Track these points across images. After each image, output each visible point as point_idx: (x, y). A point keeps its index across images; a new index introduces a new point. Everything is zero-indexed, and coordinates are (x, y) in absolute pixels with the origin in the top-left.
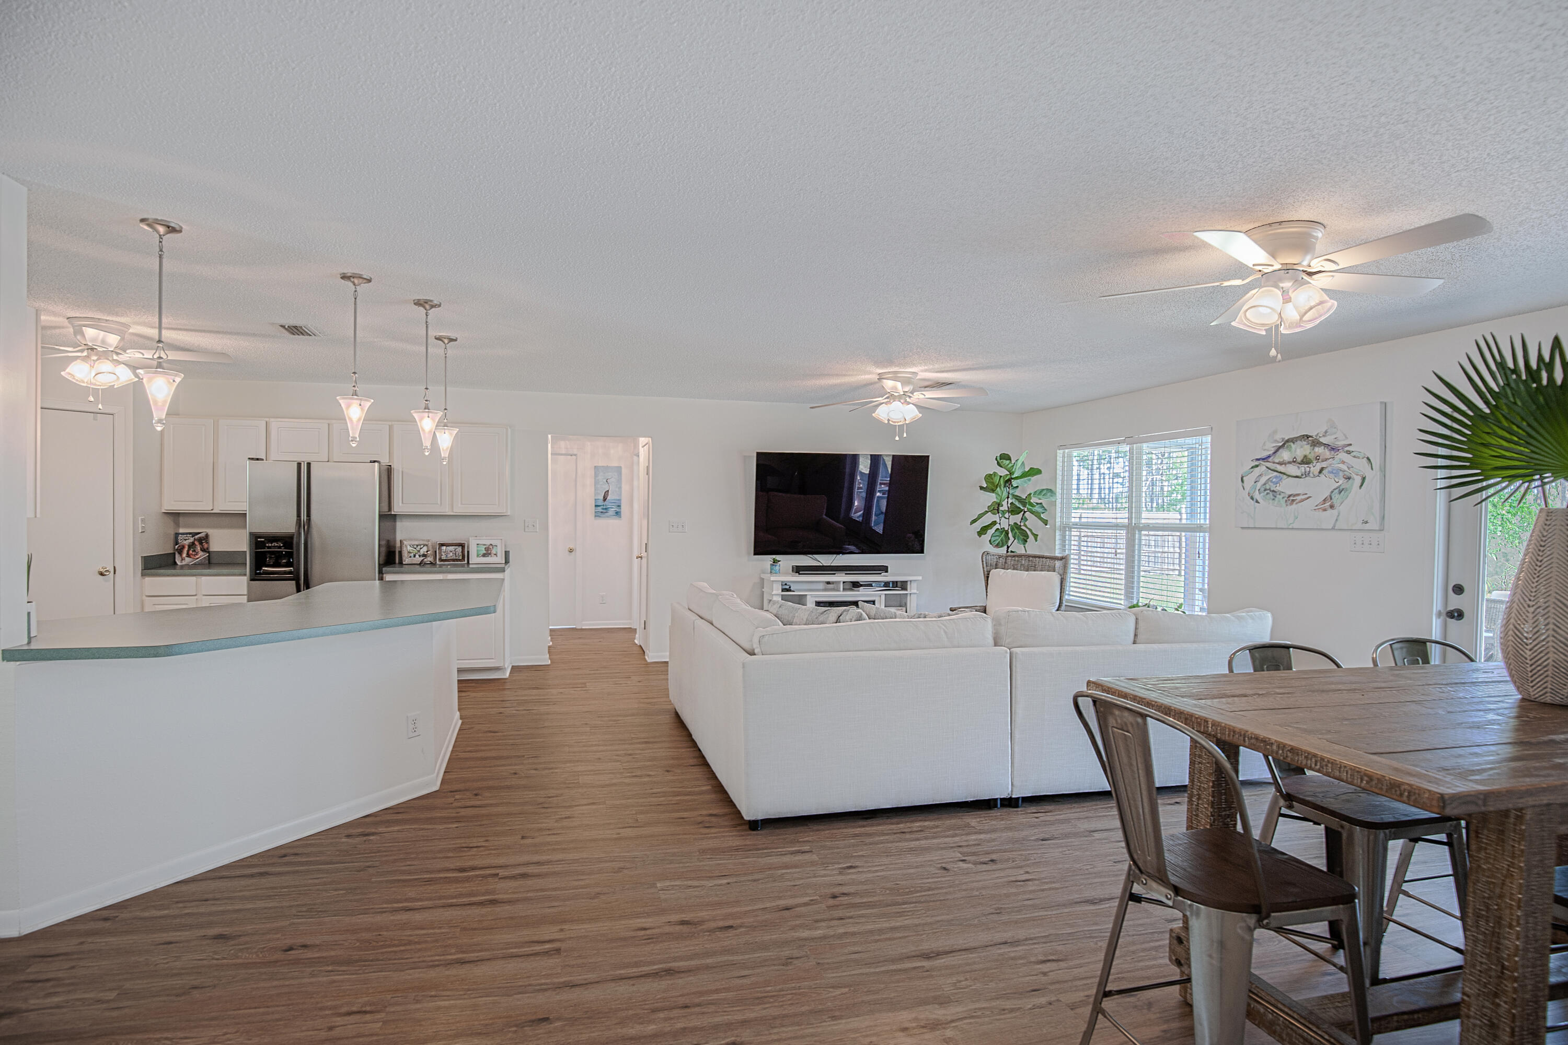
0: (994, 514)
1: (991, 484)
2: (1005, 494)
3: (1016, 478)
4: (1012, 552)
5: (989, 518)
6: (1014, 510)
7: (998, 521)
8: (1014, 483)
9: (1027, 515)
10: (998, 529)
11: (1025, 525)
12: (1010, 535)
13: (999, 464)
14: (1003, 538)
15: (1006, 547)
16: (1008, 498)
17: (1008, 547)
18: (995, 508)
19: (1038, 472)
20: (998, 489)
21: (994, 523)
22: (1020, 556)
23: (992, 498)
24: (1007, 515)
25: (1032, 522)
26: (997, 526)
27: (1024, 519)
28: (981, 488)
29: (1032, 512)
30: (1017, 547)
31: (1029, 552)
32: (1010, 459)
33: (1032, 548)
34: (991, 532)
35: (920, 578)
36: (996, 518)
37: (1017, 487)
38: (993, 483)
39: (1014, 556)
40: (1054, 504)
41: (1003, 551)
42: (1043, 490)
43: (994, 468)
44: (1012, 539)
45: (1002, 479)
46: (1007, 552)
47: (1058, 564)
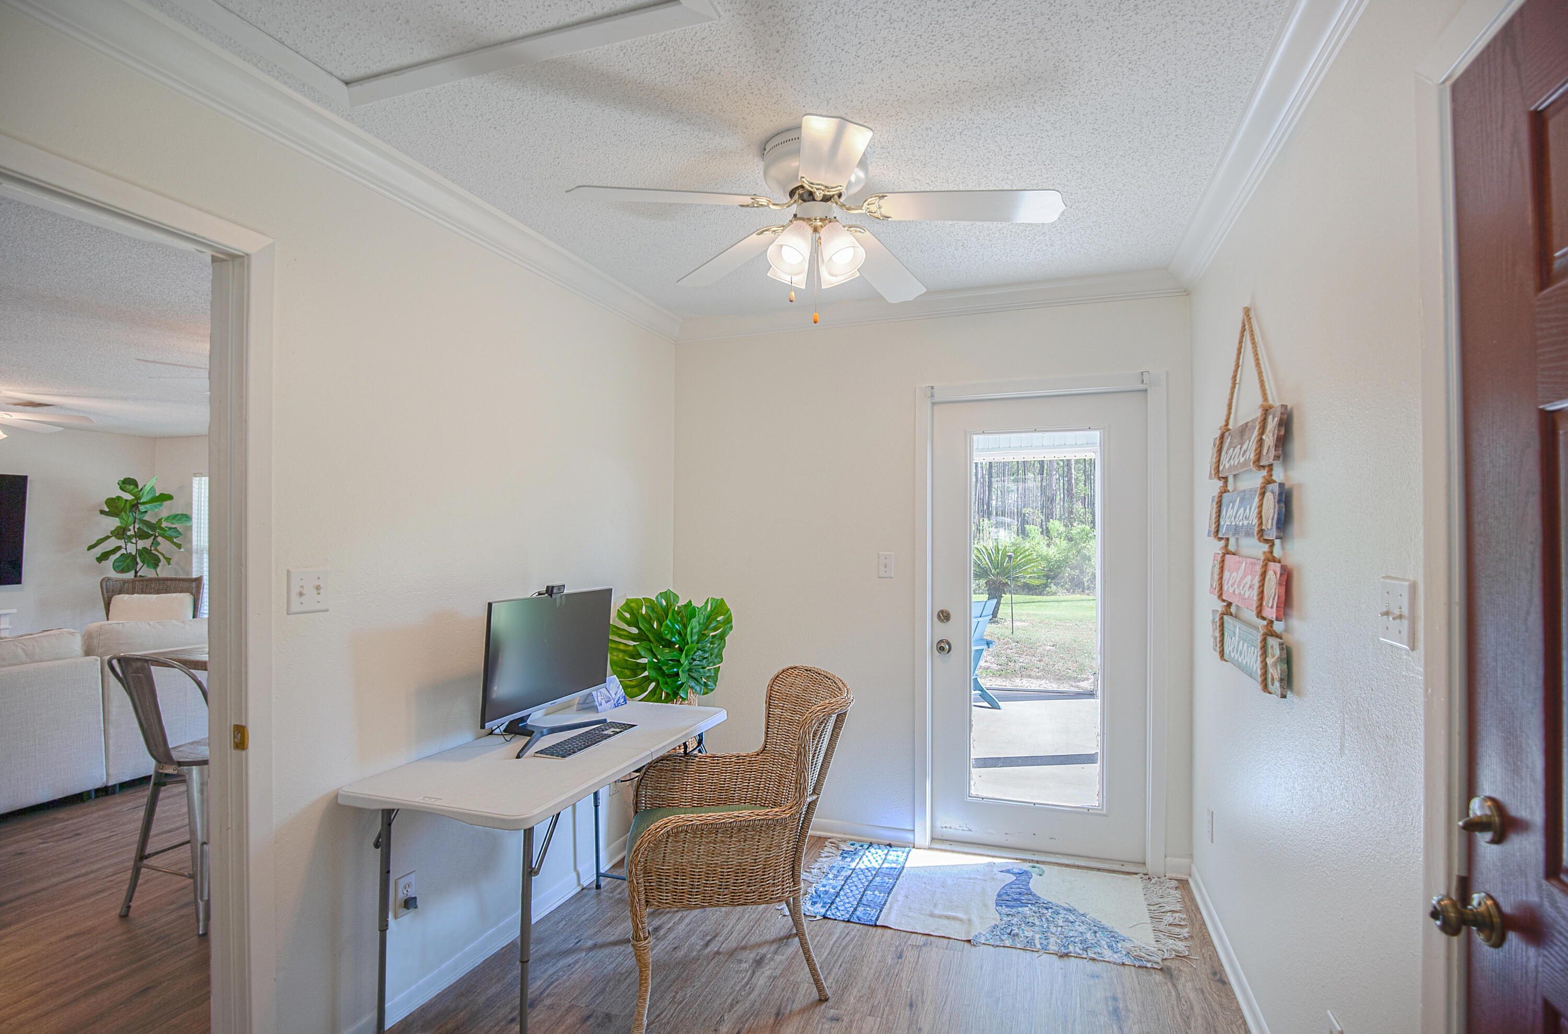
0: (119, 538)
1: (113, 507)
2: (131, 520)
3: (143, 503)
4: (140, 576)
5: (113, 543)
6: (142, 535)
7: (124, 546)
8: (142, 508)
9: (160, 539)
10: (123, 555)
11: (156, 550)
12: (138, 560)
13: (122, 489)
14: (127, 563)
15: (134, 571)
16: (134, 522)
17: (136, 572)
18: (120, 533)
19: (170, 497)
20: (123, 513)
21: (119, 548)
22: (151, 580)
23: (114, 523)
24: (134, 540)
25: (164, 546)
26: (123, 551)
27: (155, 543)
28: (102, 512)
29: (164, 537)
30: (145, 571)
31: (161, 576)
32: (137, 486)
33: (164, 571)
34: (113, 558)
35: (15, 611)
36: (121, 543)
37: (146, 512)
38: (117, 507)
39: (142, 581)
40: (190, 528)
41: (130, 575)
42: (178, 515)
43: (117, 492)
44: (140, 564)
45: (128, 503)
46: (136, 576)
47: (194, 584)
